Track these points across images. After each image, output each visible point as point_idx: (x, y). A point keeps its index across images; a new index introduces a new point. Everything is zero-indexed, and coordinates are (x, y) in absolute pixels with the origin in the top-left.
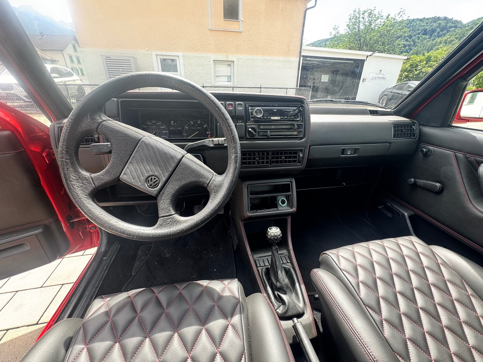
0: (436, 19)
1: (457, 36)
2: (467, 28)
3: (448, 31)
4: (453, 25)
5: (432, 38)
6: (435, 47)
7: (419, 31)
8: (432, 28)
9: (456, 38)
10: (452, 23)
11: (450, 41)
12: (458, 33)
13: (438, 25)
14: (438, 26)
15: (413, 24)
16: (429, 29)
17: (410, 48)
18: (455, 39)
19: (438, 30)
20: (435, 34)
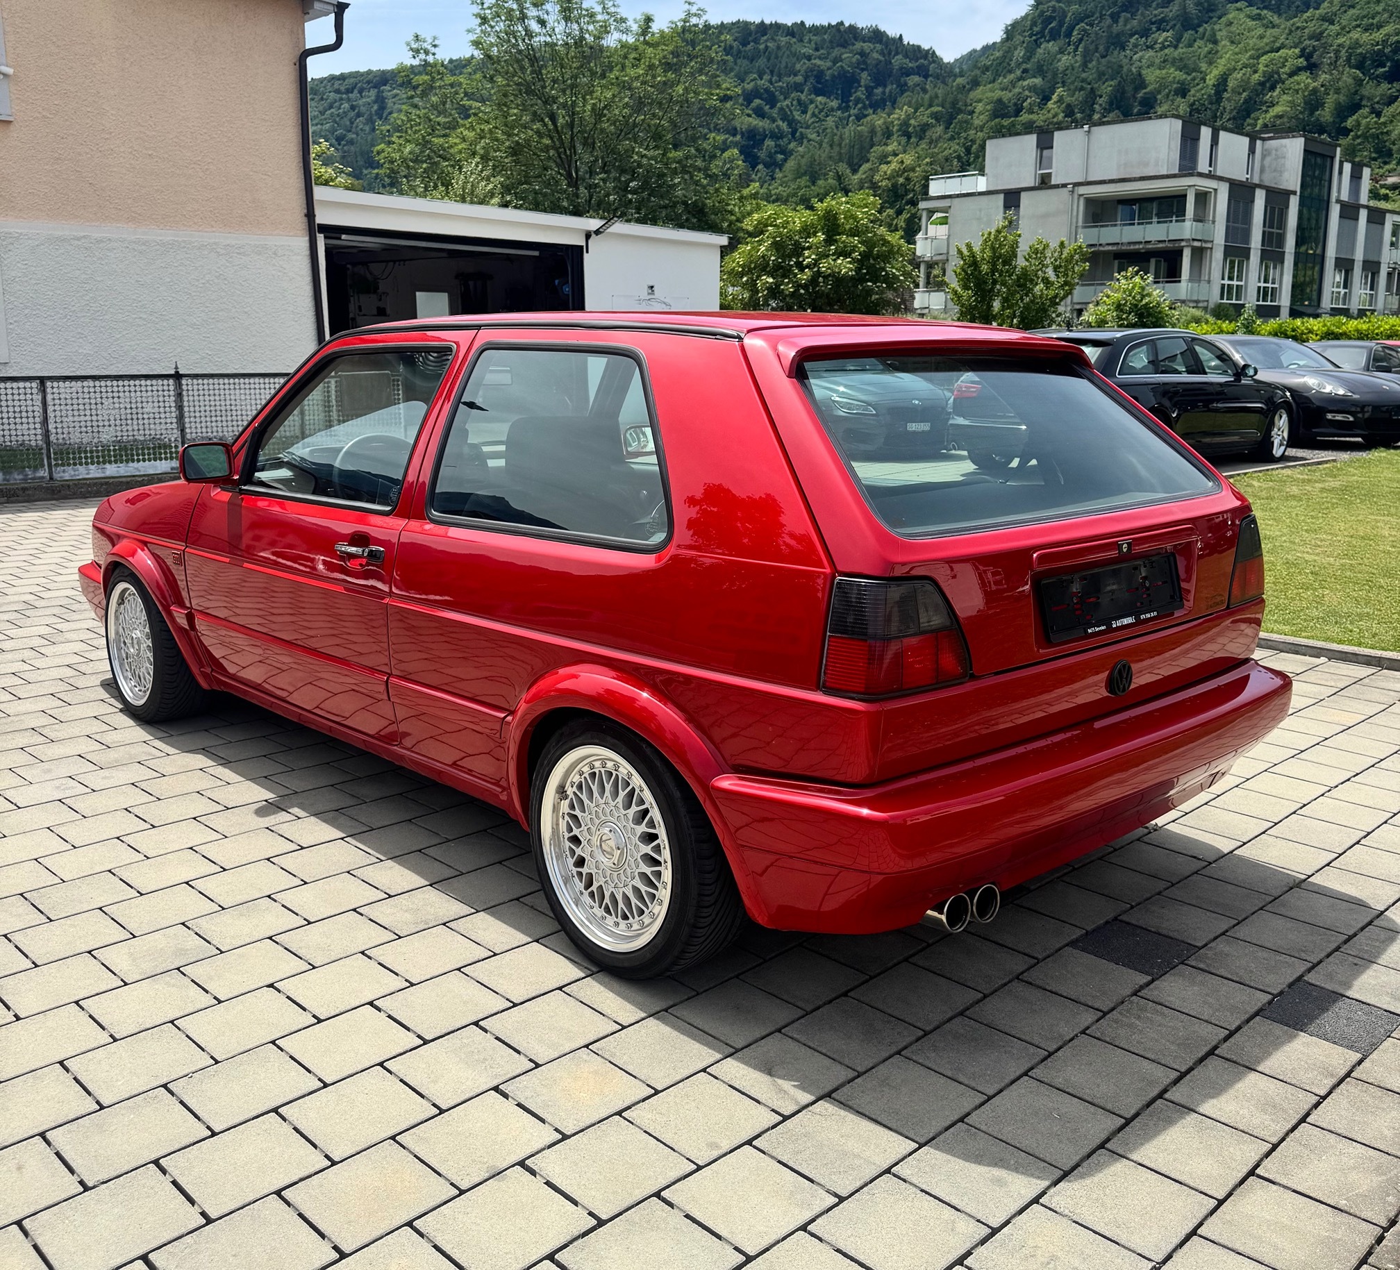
0: (843, 35)
1: (936, 109)
2: (959, 80)
3: (903, 88)
4: (910, 65)
5: (852, 112)
6: (875, 148)
7: (795, 75)
8: (842, 67)
9: (936, 116)
10: (906, 56)
11: (918, 129)
12: (937, 97)
13: (858, 57)
14: (858, 63)
15: (767, 47)
16: (830, 71)
17: (780, 145)
18: (933, 121)
19: (865, 77)
20: (859, 93)
